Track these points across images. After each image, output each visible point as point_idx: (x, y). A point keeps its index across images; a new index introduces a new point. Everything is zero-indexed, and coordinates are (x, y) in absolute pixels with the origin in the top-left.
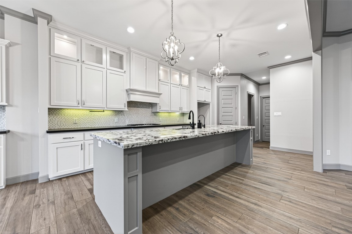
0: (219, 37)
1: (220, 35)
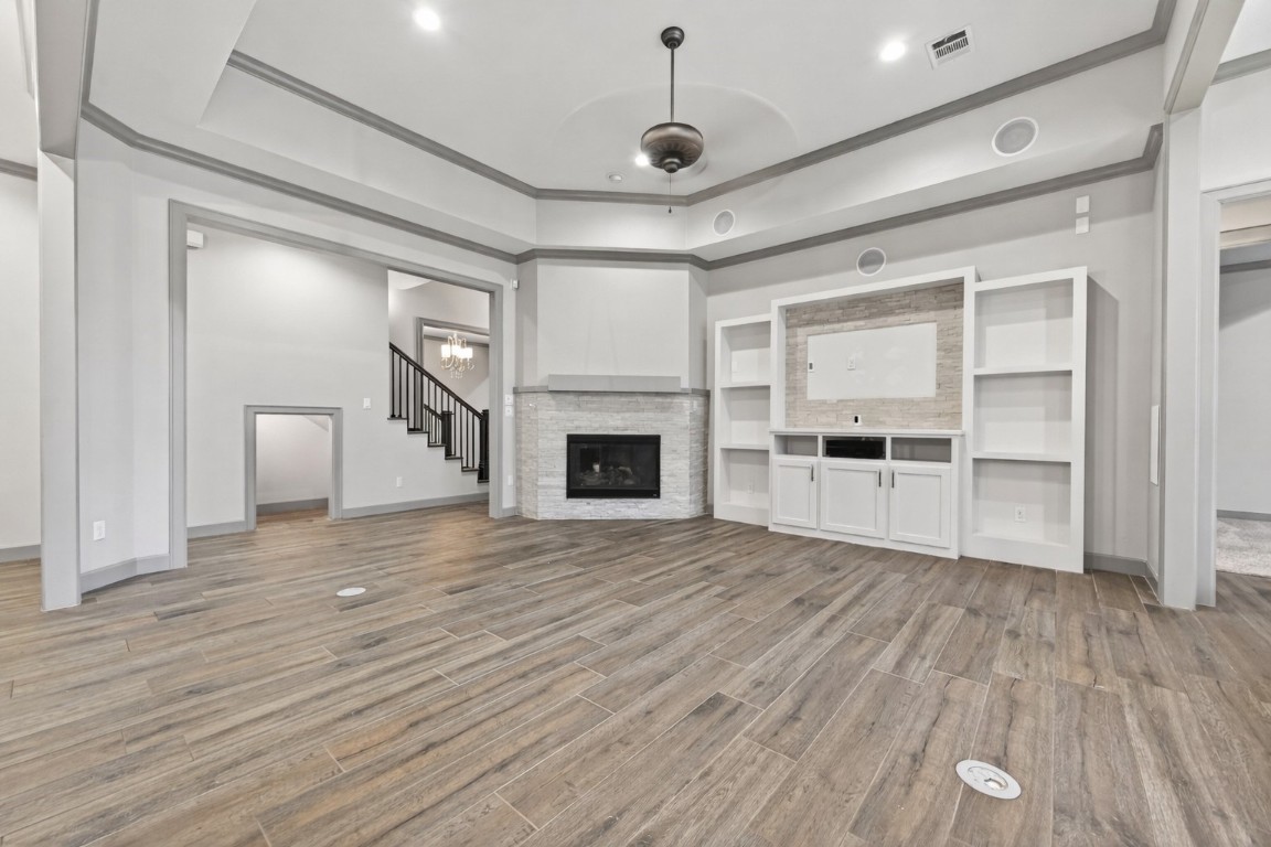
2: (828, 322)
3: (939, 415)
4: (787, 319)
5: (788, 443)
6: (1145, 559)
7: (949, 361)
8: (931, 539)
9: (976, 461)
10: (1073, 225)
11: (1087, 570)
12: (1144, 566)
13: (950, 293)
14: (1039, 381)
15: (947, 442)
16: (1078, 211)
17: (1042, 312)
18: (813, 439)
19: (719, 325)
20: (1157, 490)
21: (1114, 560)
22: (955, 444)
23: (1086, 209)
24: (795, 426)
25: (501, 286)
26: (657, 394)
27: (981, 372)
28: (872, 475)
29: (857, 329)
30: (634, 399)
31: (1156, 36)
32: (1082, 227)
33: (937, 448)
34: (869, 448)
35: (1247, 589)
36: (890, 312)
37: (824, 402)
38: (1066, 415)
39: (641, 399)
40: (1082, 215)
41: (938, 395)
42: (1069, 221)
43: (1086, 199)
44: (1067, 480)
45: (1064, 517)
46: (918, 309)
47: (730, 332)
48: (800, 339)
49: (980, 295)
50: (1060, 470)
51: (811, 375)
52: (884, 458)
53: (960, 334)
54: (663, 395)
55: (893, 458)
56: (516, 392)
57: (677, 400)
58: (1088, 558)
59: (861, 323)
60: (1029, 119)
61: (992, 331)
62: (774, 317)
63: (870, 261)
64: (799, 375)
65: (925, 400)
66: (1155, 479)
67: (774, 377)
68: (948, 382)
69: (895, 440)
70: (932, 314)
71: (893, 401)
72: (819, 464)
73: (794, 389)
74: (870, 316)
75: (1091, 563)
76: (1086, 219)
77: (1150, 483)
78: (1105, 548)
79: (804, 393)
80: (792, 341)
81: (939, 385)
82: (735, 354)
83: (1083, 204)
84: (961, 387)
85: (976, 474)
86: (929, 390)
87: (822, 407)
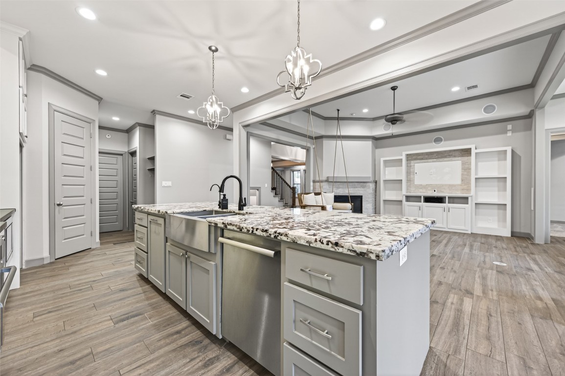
0: (213, 51)
1: (213, 48)
2: (422, 159)
3: (463, 190)
4: (407, 158)
5: (408, 198)
6: (530, 232)
7: (466, 173)
8: (463, 228)
9: (476, 204)
10: (507, 133)
11: (512, 236)
12: (529, 234)
13: (467, 152)
14: (496, 180)
15: (467, 198)
16: (508, 129)
17: (497, 159)
18: (420, 197)
19: (382, 159)
20: (533, 212)
21: (520, 233)
22: (470, 199)
23: (511, 128)
24: (410, 193)
25: (310, 147)
26: (361, 182)
27: (477, 177)
28: (441, 209)
29: (433, 162)
30: (353, 184)
31: (532, 85)
32: (509, 134)
33: (464, 200)
34: (439, 200)
35: (560, 240)
36: (445, 157)
37: (421, 185)
38: (505, 190)
39: (356, 184)
40: (509, 130)
41: (462, 183)
42: (505, 131)
43: (511, 125)
44: (505, 210)
45: (505, 220)
46: (455, 156)
47: (385, 161)
48: (412, 164)
49: (476, 153)
50: (503, 207)
51: (416, 176)
52: (445, 203)
53: (470, 164)
54: (362, 183)
55: (449, 203)
56: (314, 182)
57: (368, 184)
58: (512, 233)
59: (435, 160)
60: (493, 104)
61: (480, 164)
62: (404, 158)
63: (438, 140)
64: (412, 176)
65: (458, 185)
66: (532, 209)
67: (403, 177)
68: (466, 180)
69: (449, 198)
70: (460, 158)
71: (446, 185)
72: (422, 205)
73: (409, 180)
74: (438, 158)
75: (513, 234)
76: (511, 132)
77: (531, 210)
78: (517, 230)
79: (414, 182)
80: (409, 165)
81: (462, 180)
82: (386, 168)
83: (510, 127)
84: (471, 181)
85: (476, 208)
86: (459, 182)
87: (421, 187)
